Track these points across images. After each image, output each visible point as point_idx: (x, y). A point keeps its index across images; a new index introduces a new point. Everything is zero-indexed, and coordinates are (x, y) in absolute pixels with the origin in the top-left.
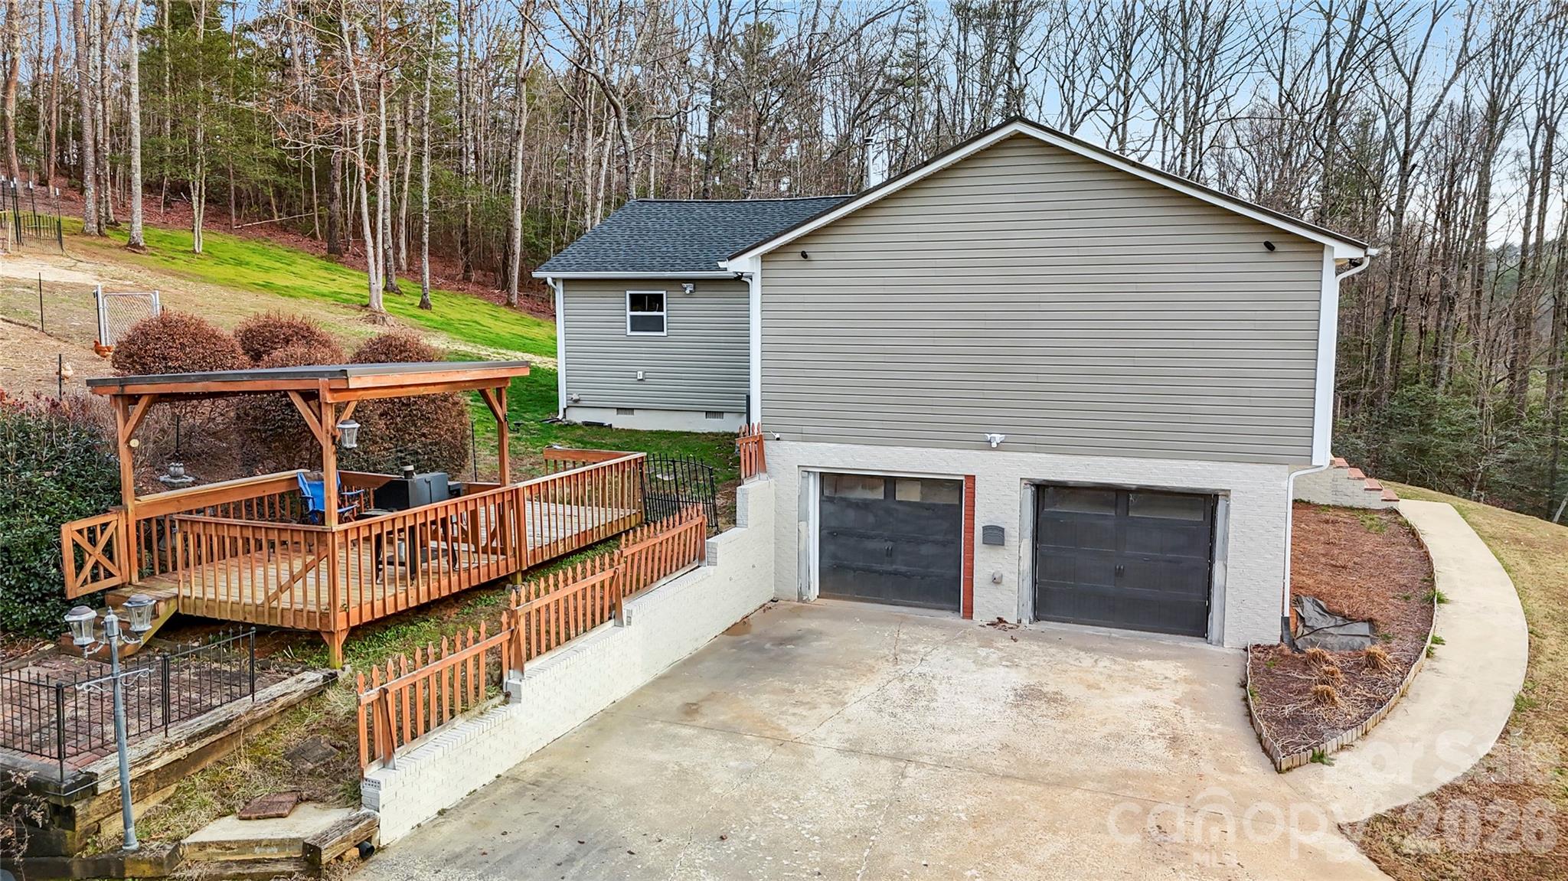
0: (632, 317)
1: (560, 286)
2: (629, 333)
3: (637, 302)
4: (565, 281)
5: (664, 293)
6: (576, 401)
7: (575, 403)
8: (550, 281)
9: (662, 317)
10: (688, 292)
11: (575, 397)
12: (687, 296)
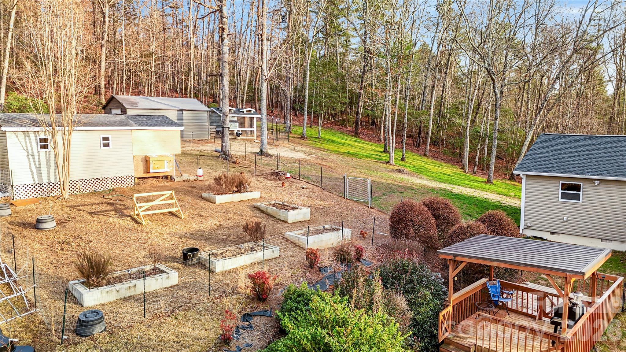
0: (562, 193)
1: (525, 177)
2: (560, 200)
3: (565, 187)
4: (527, 176)
5: (582, 184)
6: (530, 227)
7: (528, 228)
8: (521, 176)
9: (579, 194)
10: (596, 184)
11: (529, 225)
12: (596, 186)
